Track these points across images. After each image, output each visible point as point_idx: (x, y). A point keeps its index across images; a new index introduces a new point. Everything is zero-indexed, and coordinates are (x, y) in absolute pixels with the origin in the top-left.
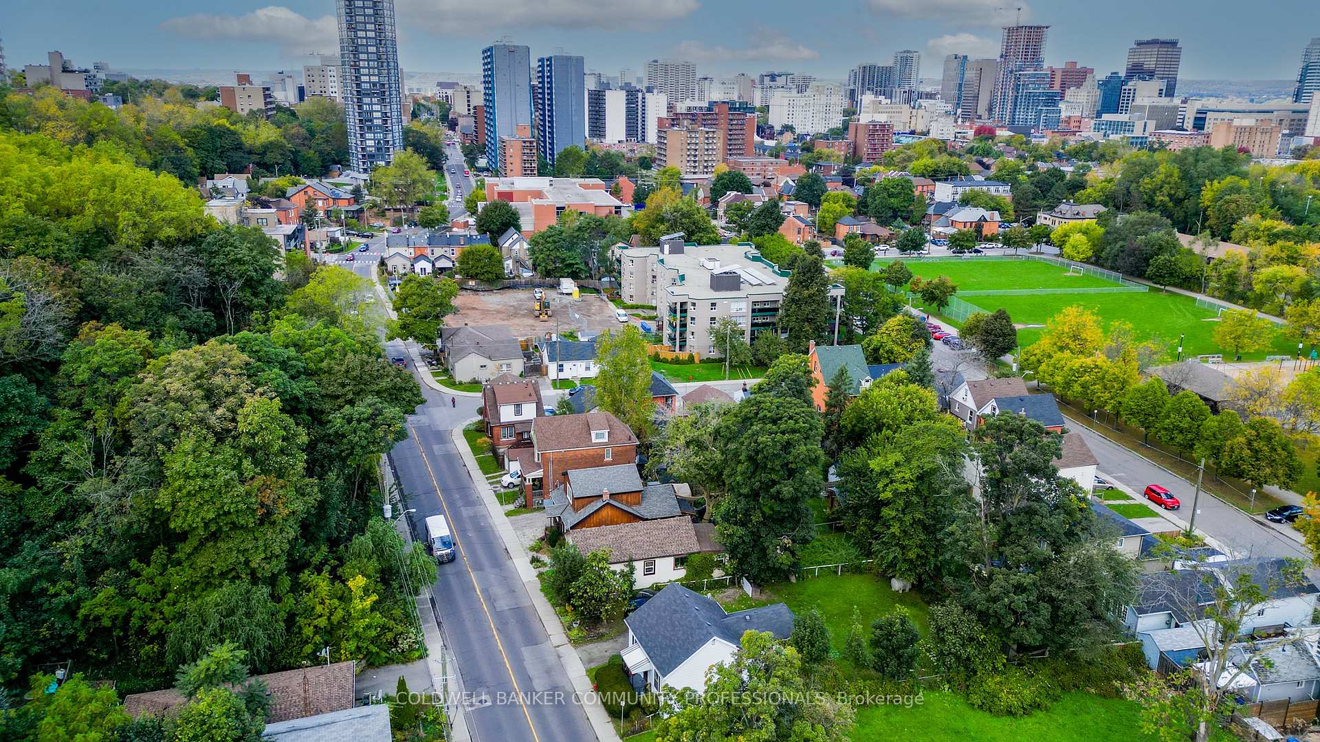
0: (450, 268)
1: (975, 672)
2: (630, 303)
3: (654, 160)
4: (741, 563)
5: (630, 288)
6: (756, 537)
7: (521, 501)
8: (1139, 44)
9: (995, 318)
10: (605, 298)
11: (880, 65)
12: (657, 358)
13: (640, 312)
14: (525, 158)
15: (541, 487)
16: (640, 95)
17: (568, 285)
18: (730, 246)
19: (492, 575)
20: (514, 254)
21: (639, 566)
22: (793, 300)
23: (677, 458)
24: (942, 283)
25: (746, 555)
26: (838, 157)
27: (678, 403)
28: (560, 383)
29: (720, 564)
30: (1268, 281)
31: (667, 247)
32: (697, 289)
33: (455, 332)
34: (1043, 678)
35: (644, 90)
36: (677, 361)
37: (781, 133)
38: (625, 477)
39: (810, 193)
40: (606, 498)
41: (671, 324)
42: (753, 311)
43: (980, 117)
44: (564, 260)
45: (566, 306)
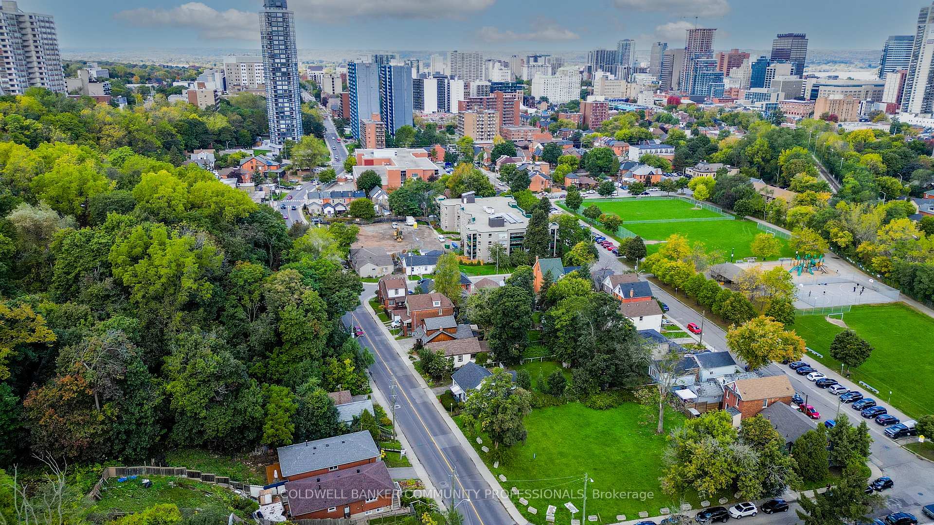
0: (344, 211)
1: (589, 394)
2: (445, 230)
3: (456, 127)
4: (498, 355)
5: (445, 223)
6: (504, 344)
7: (401, 333)
8: (780, 36)
9: (635, 240)
10: (431, 227)
11: (609, 50)
12: (461, 263)
13: (451, 236)
14: (378, 134)
15: (411, 327)
16: (446, 81)
17: (411, 220)
18: (501, 198)
19: (393, 363)
20: (379, 202)
21: (456, 358)
22: (531, 233)
23: (471, 313)
24: (615, 219)
25: (501, 352)
26: (574, 124)
27: (472, 287)
28: (413, 277)
29: (490, 357)
30: (793, 215)
31: (465, 200)
32: (481, 227)
33: (357, 251)
34: (615, 396)
35: (449, 77)
36: (472, 264)
37: (539, 103)
38: (449, 321)
39: (551, 155)
40: (441, 330)
41: (468, 245)
42: (511, 238)
43: (672, 89)
44: (408, 206)
45: (410, 233)
